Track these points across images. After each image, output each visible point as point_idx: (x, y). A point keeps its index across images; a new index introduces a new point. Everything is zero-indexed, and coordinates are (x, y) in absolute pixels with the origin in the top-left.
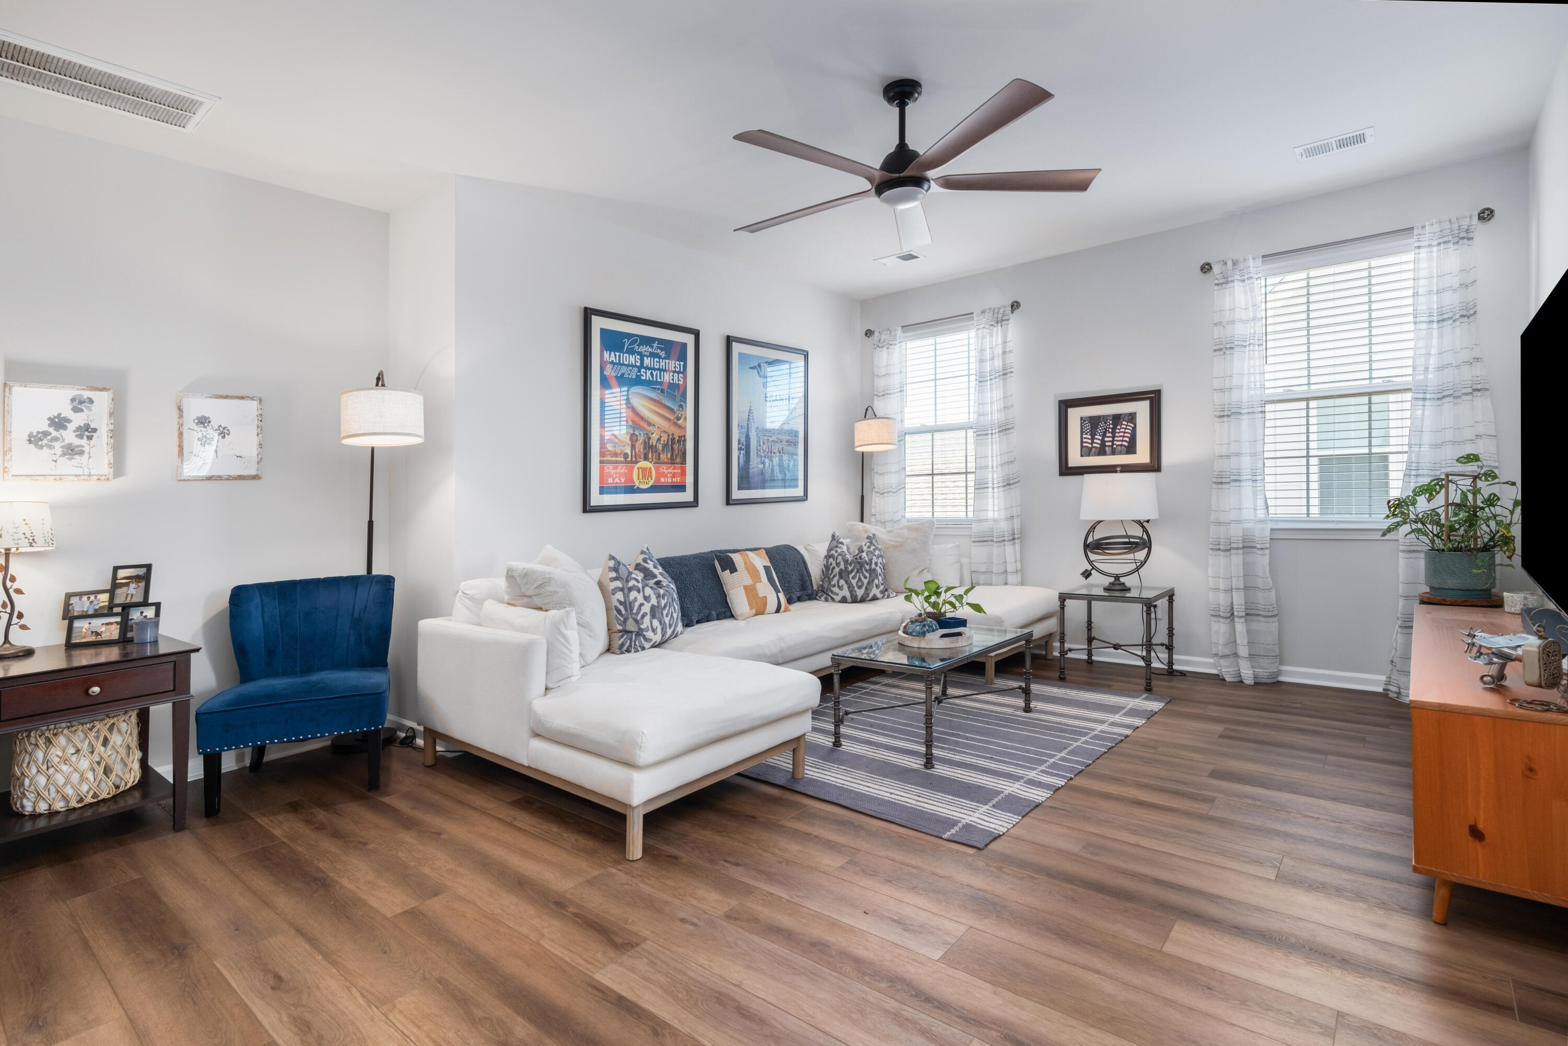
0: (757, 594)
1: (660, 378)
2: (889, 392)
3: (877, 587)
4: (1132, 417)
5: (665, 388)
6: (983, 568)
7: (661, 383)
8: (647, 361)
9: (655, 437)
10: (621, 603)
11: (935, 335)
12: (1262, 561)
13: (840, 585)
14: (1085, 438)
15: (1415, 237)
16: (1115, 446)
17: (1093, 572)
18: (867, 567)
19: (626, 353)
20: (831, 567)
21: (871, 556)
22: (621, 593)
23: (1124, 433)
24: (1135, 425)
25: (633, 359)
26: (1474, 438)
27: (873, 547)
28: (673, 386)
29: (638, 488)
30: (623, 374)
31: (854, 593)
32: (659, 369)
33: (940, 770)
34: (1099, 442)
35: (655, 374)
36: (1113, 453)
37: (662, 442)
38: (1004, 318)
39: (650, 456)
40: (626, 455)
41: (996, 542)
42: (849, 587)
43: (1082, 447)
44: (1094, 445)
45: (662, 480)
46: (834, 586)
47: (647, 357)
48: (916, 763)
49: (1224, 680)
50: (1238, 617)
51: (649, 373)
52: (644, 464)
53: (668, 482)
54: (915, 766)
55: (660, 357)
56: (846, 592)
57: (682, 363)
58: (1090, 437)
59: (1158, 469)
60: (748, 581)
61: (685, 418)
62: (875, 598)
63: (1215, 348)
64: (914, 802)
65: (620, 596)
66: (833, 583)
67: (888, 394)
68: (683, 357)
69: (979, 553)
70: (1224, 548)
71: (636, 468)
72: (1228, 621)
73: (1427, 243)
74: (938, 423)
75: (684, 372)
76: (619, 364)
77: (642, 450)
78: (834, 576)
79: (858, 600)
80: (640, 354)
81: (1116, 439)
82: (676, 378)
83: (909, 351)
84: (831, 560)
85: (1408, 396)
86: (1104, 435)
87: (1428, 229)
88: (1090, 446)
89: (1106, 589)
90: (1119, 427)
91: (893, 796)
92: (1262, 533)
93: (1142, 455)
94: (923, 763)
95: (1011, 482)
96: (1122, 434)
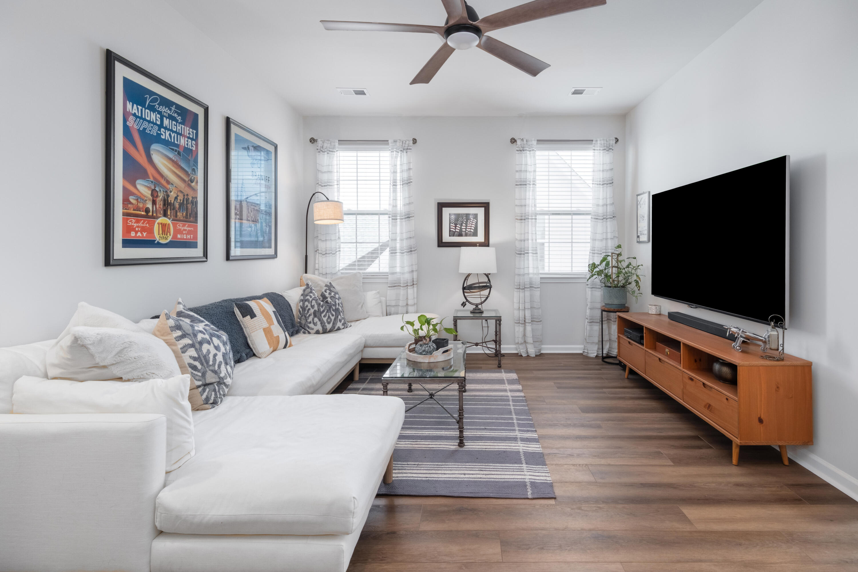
0: (272, 335)
1: (177, 141)
2: (330, 184)
3: (340, 321)
4: (476, 216)
5: (181, 151)
6: (393, 303)
7: (178, 146)
8: (166, 122)
9: (173, 195)
10: (195, 359)
11: (357, 150)
12: (537, 293)
13: (315, 322)
14: (452, 226)
15: (593, 145)
16: (467, 232)
17: (467, 303)
18: (334, 308)
19: (148, 108)
20: (307, 309)
21: (334, 299)
22: (193, 349)
23: (472, 224)
24: (477, 221)
25: (153, 117)
26: (613, 238)
27: (333, 294)
28: (188, 151)
29: (158, 242)
30: (145, 129)
31: (325, 327)
32: (175, 132)
33: (469, 446)
34: (459, 229)
35: (173, 135)
36: (466, 235)
37: (179, 201)
38: (409, 148)
39: (169, 213)
40: (147, 210)
41: (403, 287)
42: (321, 323)
43: (450, 231)
44: (456, 230)
45: (179, 236)
46: (310, 323)
47: (167, 118)
48: (452, 446)
49: (521, 356)
50: (528, 323)
51: (168, 133)
52: (162, 220)
53: (183, 239)
54: (453, 448)
55: (177, 121)
56: (319, 327)
57: (195, 131)
58: (454, 225)
59: (488, 245)
60: (266, 325)
61: (197, 182)
62: (339, 329)
63: (516, 183)
64: (484, 476)
65: (192, 352)
66: (309, 321)
67: (330, 185)
68: (195, 126)
69: (391, 293)
70: (522, 288)
71: (156, 224)
72: (523, 325)
73: (598, 148)
74: (359, 209)
75: (196, 139)
76: (141, 118)
77: (162, 206)
78: (310, 315)
79: (328, 331)
80: (160, 113)
81: (468, 227)
82: (190, 144)
83: (341, 158)
84: (307, 303)
85: (589, 217)
86: (461, 225)
87: (599, 142)
88: (454, 230)
89: (471, 312)
90: (469, 221)
91: (467, 476)
92: (537, 280)
93: (480, 238)
94: (457, 444)
95: (413, 249)
96: (470, 225)
